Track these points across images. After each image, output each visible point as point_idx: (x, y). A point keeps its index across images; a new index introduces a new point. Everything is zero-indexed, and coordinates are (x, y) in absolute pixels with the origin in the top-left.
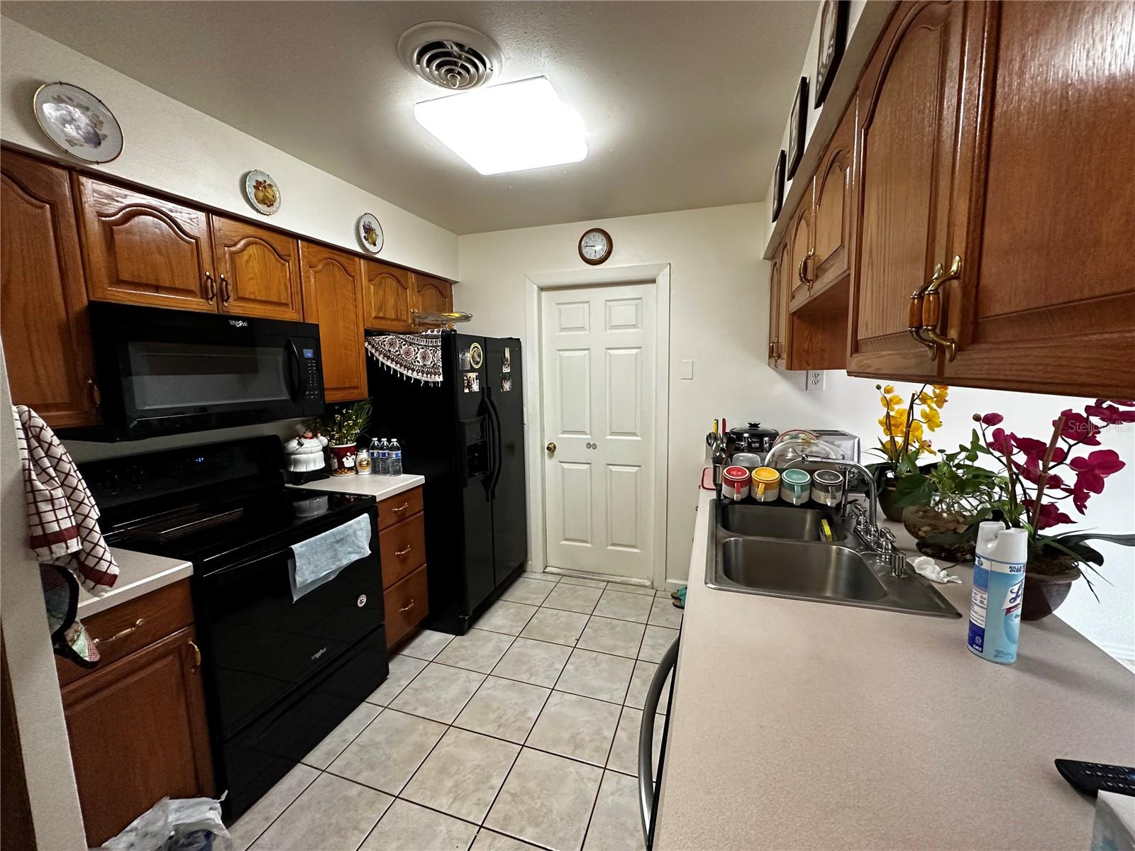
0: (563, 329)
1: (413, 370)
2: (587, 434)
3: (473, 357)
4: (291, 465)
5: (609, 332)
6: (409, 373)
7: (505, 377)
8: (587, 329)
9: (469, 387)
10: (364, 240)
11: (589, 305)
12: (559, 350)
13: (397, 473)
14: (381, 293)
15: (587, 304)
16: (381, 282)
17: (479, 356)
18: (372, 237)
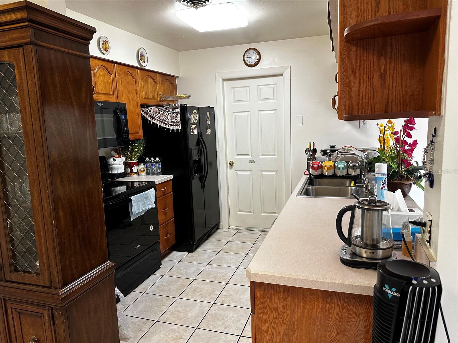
0: (236, 101)
1: (166, 124)
2: (250, 156)
3: (194, 117)
4: (110, 170)
5: (260, 102)
6: (164, 126)
7: (208, 127)
8: (249, 101)
9: (193, 132)
10: (140, 61)
11: (249, 88)
12: (234, 112)
13: (158, 174)
14: (146, 85)
15: (248, 88)
16: (146, 80)
17: (196, 116)
18: (143, 59)
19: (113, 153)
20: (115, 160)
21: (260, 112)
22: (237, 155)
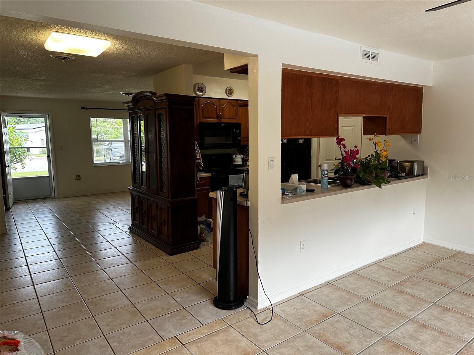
19: (236, 152)
20: (236, 156)
22: (326, 160)
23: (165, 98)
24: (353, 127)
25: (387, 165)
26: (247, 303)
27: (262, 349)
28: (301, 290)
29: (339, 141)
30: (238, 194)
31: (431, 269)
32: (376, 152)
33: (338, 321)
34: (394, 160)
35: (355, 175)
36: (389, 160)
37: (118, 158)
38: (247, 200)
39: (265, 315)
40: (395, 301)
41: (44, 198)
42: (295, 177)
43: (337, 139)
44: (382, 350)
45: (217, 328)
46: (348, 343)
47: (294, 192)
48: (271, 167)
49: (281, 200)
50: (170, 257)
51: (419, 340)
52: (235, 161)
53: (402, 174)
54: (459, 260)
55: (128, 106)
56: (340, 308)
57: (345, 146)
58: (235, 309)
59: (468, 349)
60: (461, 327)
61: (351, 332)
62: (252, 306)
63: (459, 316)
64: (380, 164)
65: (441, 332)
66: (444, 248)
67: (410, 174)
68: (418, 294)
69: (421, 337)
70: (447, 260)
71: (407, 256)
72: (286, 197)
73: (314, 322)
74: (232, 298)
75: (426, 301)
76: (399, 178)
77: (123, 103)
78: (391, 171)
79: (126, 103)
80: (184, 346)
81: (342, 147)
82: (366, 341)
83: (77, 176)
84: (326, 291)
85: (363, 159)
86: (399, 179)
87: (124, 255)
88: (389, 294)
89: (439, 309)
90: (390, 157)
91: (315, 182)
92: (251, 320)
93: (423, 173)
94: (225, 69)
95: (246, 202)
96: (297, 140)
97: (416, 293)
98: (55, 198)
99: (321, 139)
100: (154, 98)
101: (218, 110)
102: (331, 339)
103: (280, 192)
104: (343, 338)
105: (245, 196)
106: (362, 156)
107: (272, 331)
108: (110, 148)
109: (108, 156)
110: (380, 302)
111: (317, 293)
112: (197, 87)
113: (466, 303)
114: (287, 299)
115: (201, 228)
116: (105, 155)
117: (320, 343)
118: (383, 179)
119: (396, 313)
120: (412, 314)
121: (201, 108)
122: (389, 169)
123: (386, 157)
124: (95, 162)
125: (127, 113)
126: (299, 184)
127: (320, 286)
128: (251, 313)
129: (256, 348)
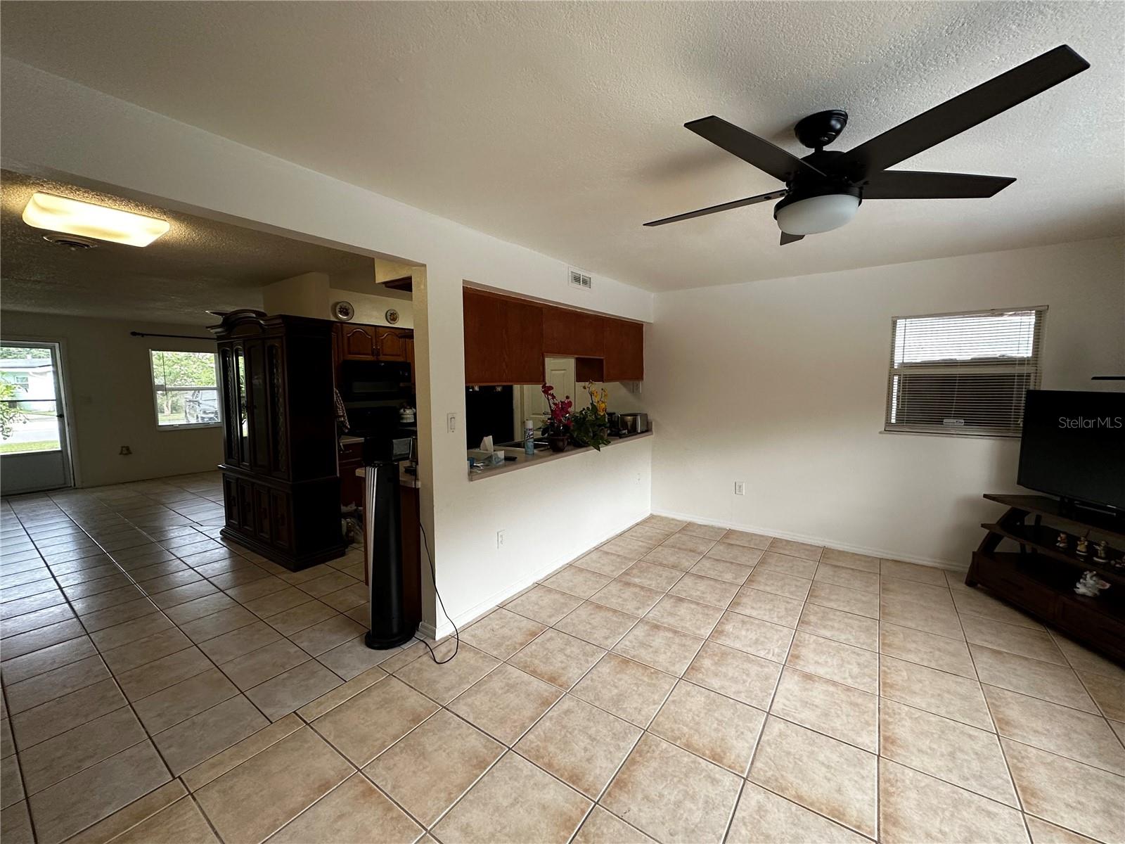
19: (405, 404)
20: (405, 411)
21: (554, 372)
22: (533, 414)
23: (280, 321)
24: (563, 372)
25: (607, 420)
26: (419, 633)
27: (441, 704)
28: (498, 601)
29: (547, 390)
30: (402, 470)
31: (660, 548)
32: (592, 404)
33: (551, 639)
34: (614, 414)
35: (568, 435)
36: (608, 414)
37: (212, 415)
38: (416, 479)
39: (446, 647)
40: (621, 597)
41: (48, 490)
42: (488, 440)
43: (544, 386)
44: (608, 671)
45: (370, 682)
46: (563, 669)
47: (487, 462)
48: (452, 429)
49: (469, 475)
50: (295, 574)
51: (651, 647)
52: (403, 418)
53: (624, 432)
54: (689, 533)
55: (216, 333)
56: (554, 619)
57: (554, 397)
58: (399, 645)
59: (706, 649)
60: (697, 620)
61: (568, 652)
62: (428, 636)
63: (693, 606)
64: (599, 419)
65: (675, 632)
66: (673, 519)
67: (633, 432)
68: (648, 583)
69: (654, 643)
70: (677, 535)
71: (634, 534)
72: (475, 470)
73: (517, 646)
74: (395, 630)
75: (657, 592)
76: (621, 436)
77: (207, 327)
78: (610, 428)
79: (212, 327)
80: (310, 726)
81: (550, 397)
82: (587, 661)
83: (124, 449)
84: (534, 596)
85: (577, 413)
86: (621, 438)
87: (209, 581)
88: (614, 588)
89: (672, 600)
90: (609, 410)
91: (519, 445)
92: (425, 659)
93: (647, 430)
94: (377, 282)
95: (413, 483)
96: (494, 387)
97: (646, 583)
98: (75, 488)
99: (525, 387)
100: (262, 322)
101: (374, 341)
102: (542, 668)
103: (466, 464)
104: (558, 661)
105: (412, 472)
106: (576, 408)
107: (456, 670)
108: (197, 399)
109: (192, 412)
110: (602, 603)
111: (522, 601)
112: (338, 307)
113: (700, 588)
114: (479, 616)
115: (348, 523)
116: (188, 411)
117: (526, 677)
118: (602, 438)
119: (623, 614)
120: (641, 613)
121: (346, 339)
122: (608, 425)
123: (605, 410)
124: (160, 424)
125: (215, 343)
126: (494, 451)
127: (527, 590)
128: (426, 648)
129: (431, 705)
